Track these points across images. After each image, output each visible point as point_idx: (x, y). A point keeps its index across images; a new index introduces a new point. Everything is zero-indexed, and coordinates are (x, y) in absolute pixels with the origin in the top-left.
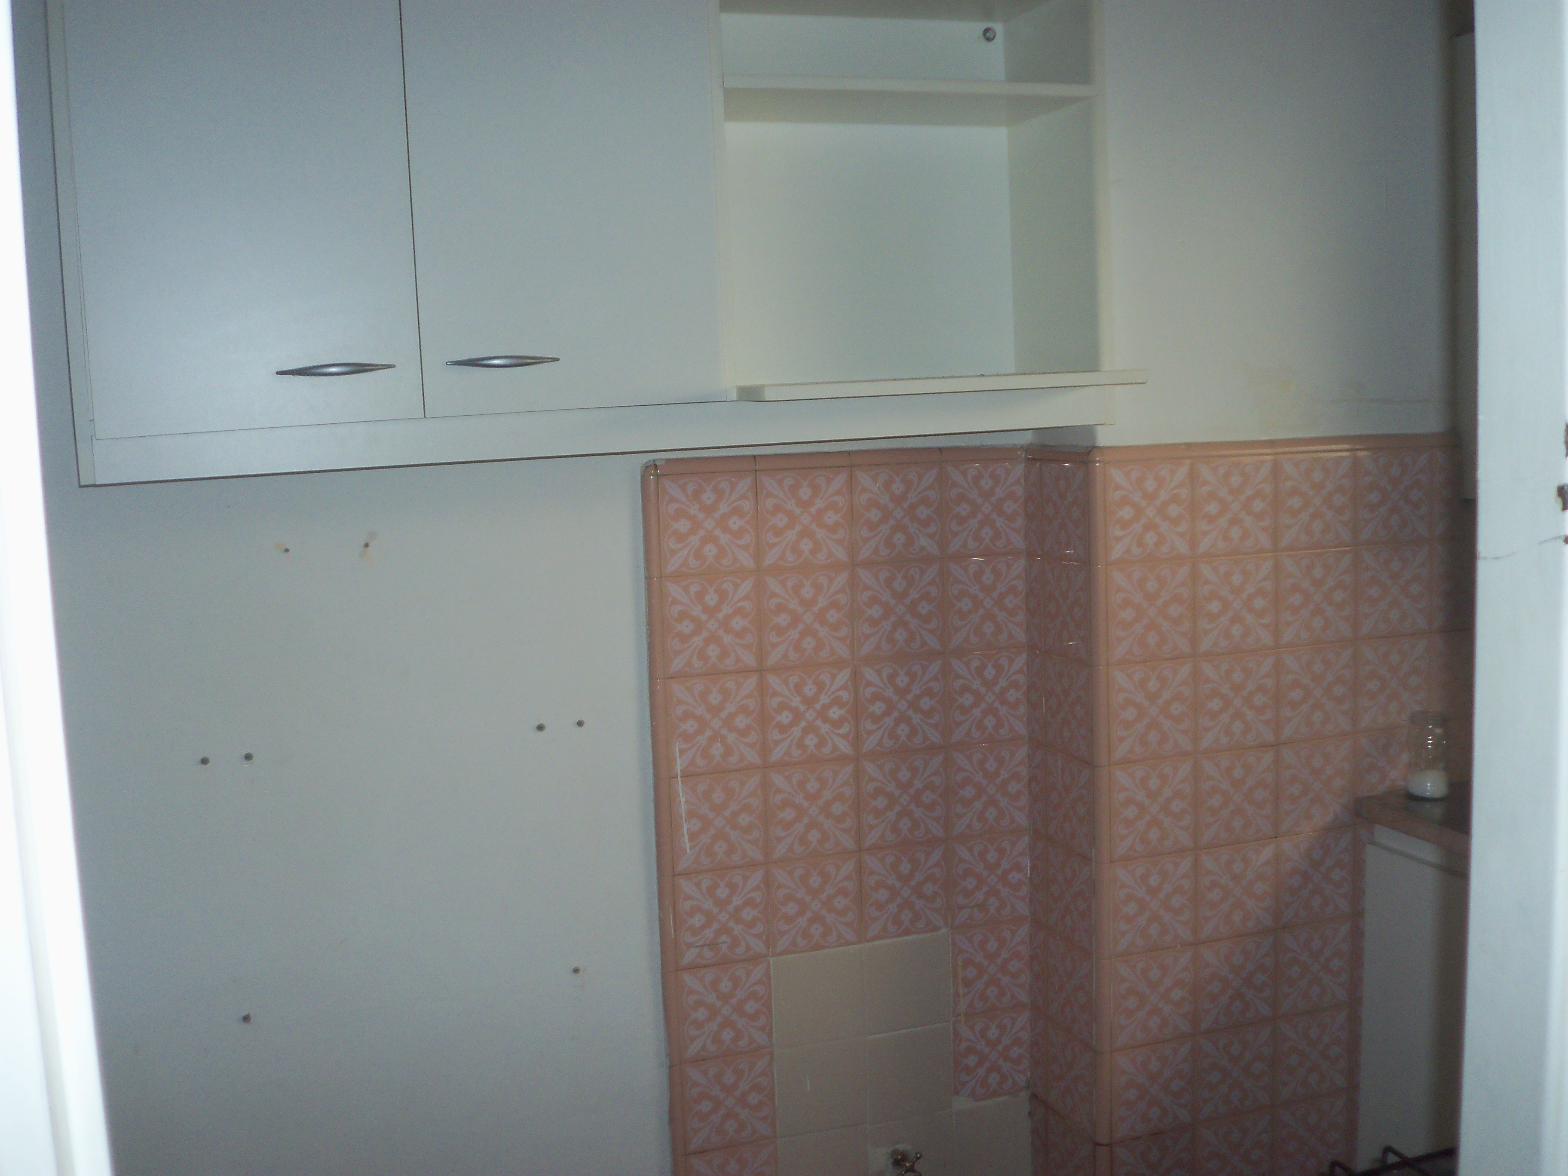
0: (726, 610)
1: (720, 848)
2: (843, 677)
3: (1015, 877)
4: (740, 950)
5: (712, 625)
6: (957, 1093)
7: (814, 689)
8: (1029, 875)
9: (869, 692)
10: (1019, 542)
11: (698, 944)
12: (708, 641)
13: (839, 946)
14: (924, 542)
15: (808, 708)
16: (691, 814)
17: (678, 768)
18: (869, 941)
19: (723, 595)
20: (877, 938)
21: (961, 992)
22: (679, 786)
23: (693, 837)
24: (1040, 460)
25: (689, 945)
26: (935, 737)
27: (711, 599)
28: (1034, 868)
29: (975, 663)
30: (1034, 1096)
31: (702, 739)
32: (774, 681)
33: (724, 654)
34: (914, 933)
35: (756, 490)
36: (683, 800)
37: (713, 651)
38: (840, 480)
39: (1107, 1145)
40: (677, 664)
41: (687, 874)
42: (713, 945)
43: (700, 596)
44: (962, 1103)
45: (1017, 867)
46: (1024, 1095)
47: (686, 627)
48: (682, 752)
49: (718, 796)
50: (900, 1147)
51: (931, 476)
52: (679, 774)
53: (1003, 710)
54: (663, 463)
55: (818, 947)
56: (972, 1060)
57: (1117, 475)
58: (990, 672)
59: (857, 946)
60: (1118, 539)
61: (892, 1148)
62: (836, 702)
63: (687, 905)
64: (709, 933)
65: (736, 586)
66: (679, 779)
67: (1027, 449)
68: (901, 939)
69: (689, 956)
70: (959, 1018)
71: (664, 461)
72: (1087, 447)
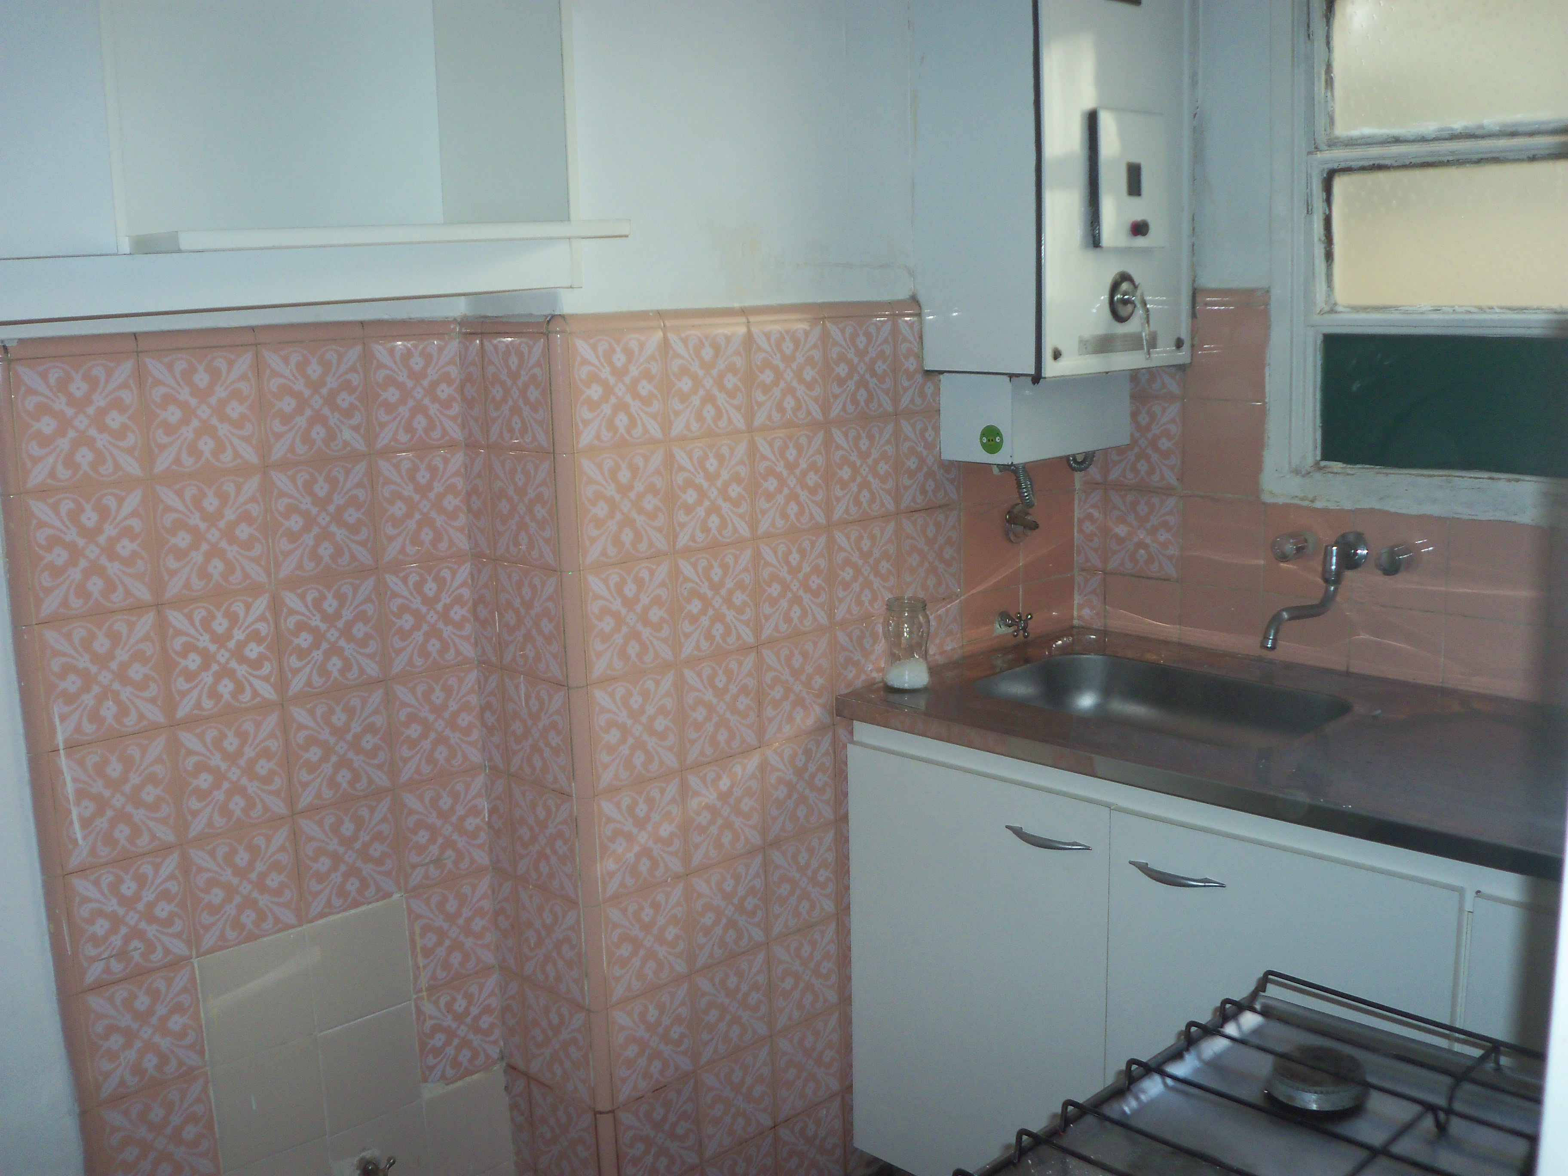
0: (110, 531)
1: (122, 832)
2: (261, 605)
3: (471, 823)
4: (157, 956)
5: (92, 552)
6: (426, 1080)
7: (225, 623)
8: (487, 820)
9: (291, 622)
10: (456, 432)
11: (104, 957)
12: (87, 574)
13: (277, 932)
14: (347, 434)
15: (218, 649)
16: (81, 794)
17: (60, 739)
18: (312, 921)
19: (104, 513)
20: (321, 915)
21: (421, 965)
22: (63, 761)
23: (85, 823)
24: (481, 333)
25: (92, 960)
26: (372, 669)
27: (89, 518)
28: (493, 811)
29: (413, 579)
30: (511, 1068)
31: (89, 700)
32: (176, 618)
33: (110, 587)
34: (363, 904)
35: (140, 375)
36: (68, 779)
37: (96, 585)
38: (244, 362)
39: (609, 1112)
40: (50, 605)
41: (81, 871)
42: (122, 955)
43: (74, 516)
44: (431, 1091)
45: (474, 811)
46: (498, 1068)
47: (59, 556)
48: (63, 718)
49: (115, 769)
50: (368, 1154)
51: (354, 354)
52: (61, 746)
53: (447, 631)
54: (15, 344)
55: (252, 937)
56: (439, 1040)
57: (583, 347)
58: (430, 588)
59: (299, 929)
60: (586, 423)
61: (357, 1158)
62: (255, 637)
63: (85, 911)
64: (117, 941)
65: (120, 500)
66: (62, 752)
67: (463, 322)
68: (347, 914)
69: (94, 973)
70: (421, 994)
71: (17, 341)
72: (546, 316)
